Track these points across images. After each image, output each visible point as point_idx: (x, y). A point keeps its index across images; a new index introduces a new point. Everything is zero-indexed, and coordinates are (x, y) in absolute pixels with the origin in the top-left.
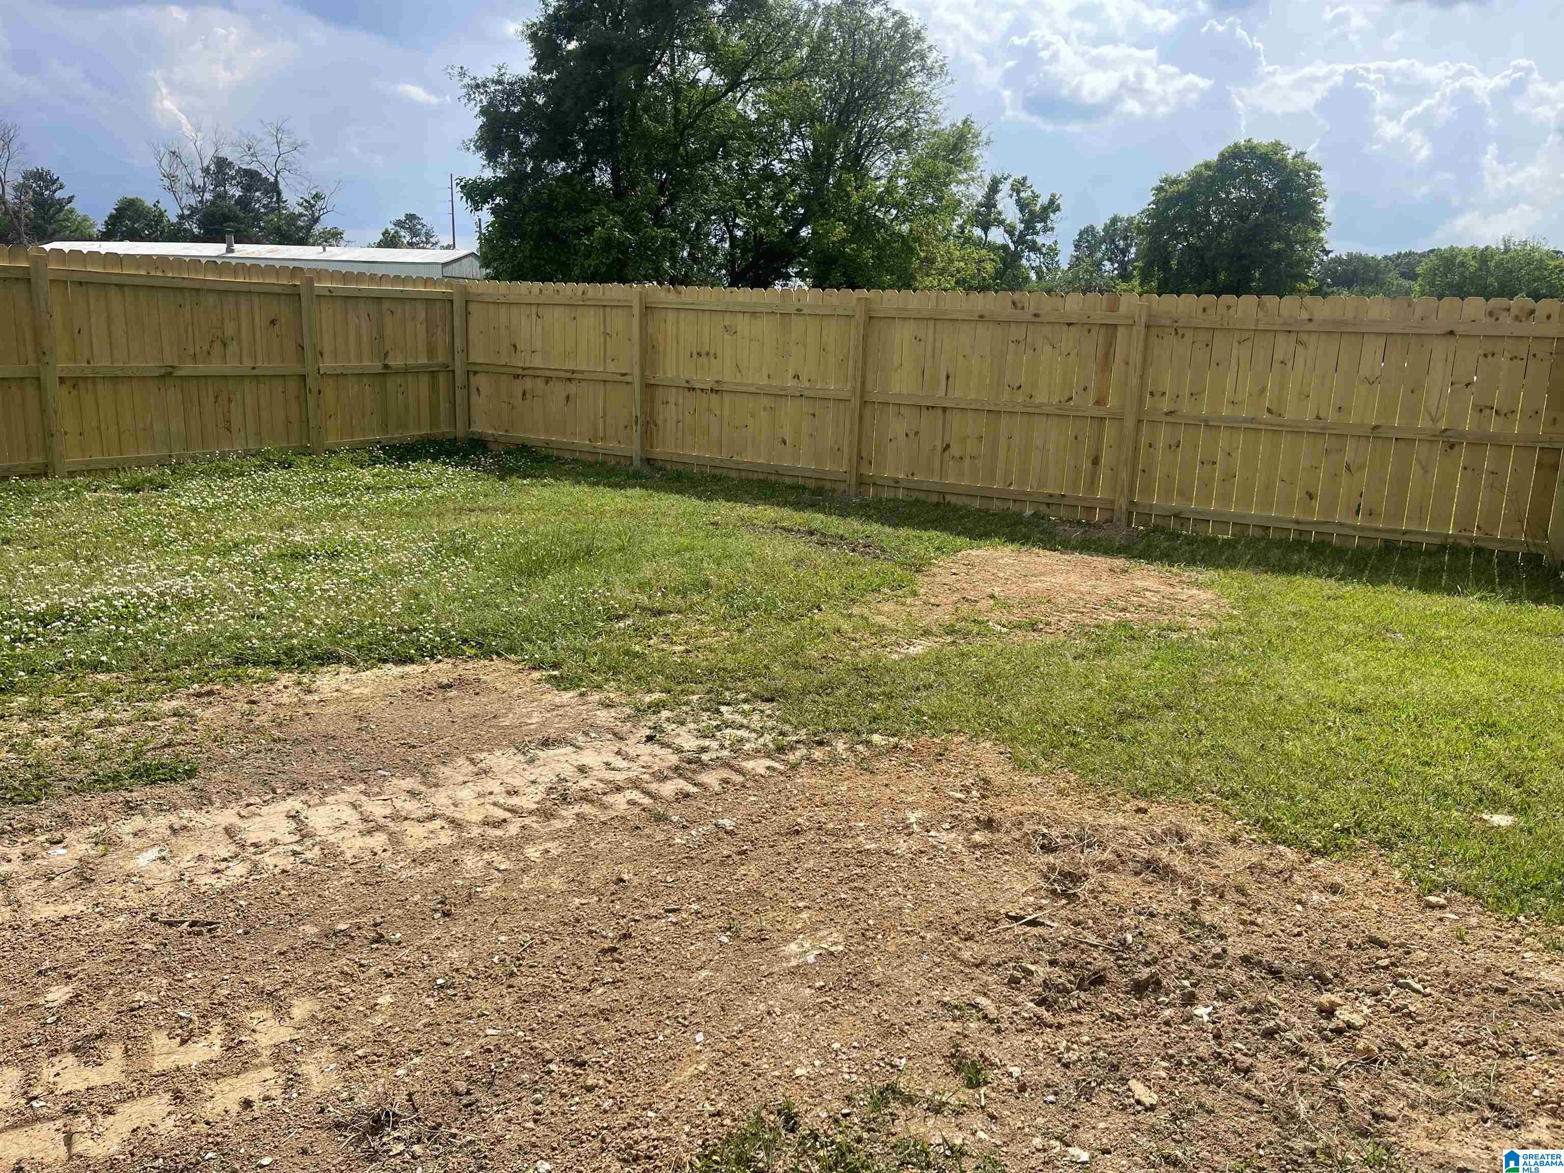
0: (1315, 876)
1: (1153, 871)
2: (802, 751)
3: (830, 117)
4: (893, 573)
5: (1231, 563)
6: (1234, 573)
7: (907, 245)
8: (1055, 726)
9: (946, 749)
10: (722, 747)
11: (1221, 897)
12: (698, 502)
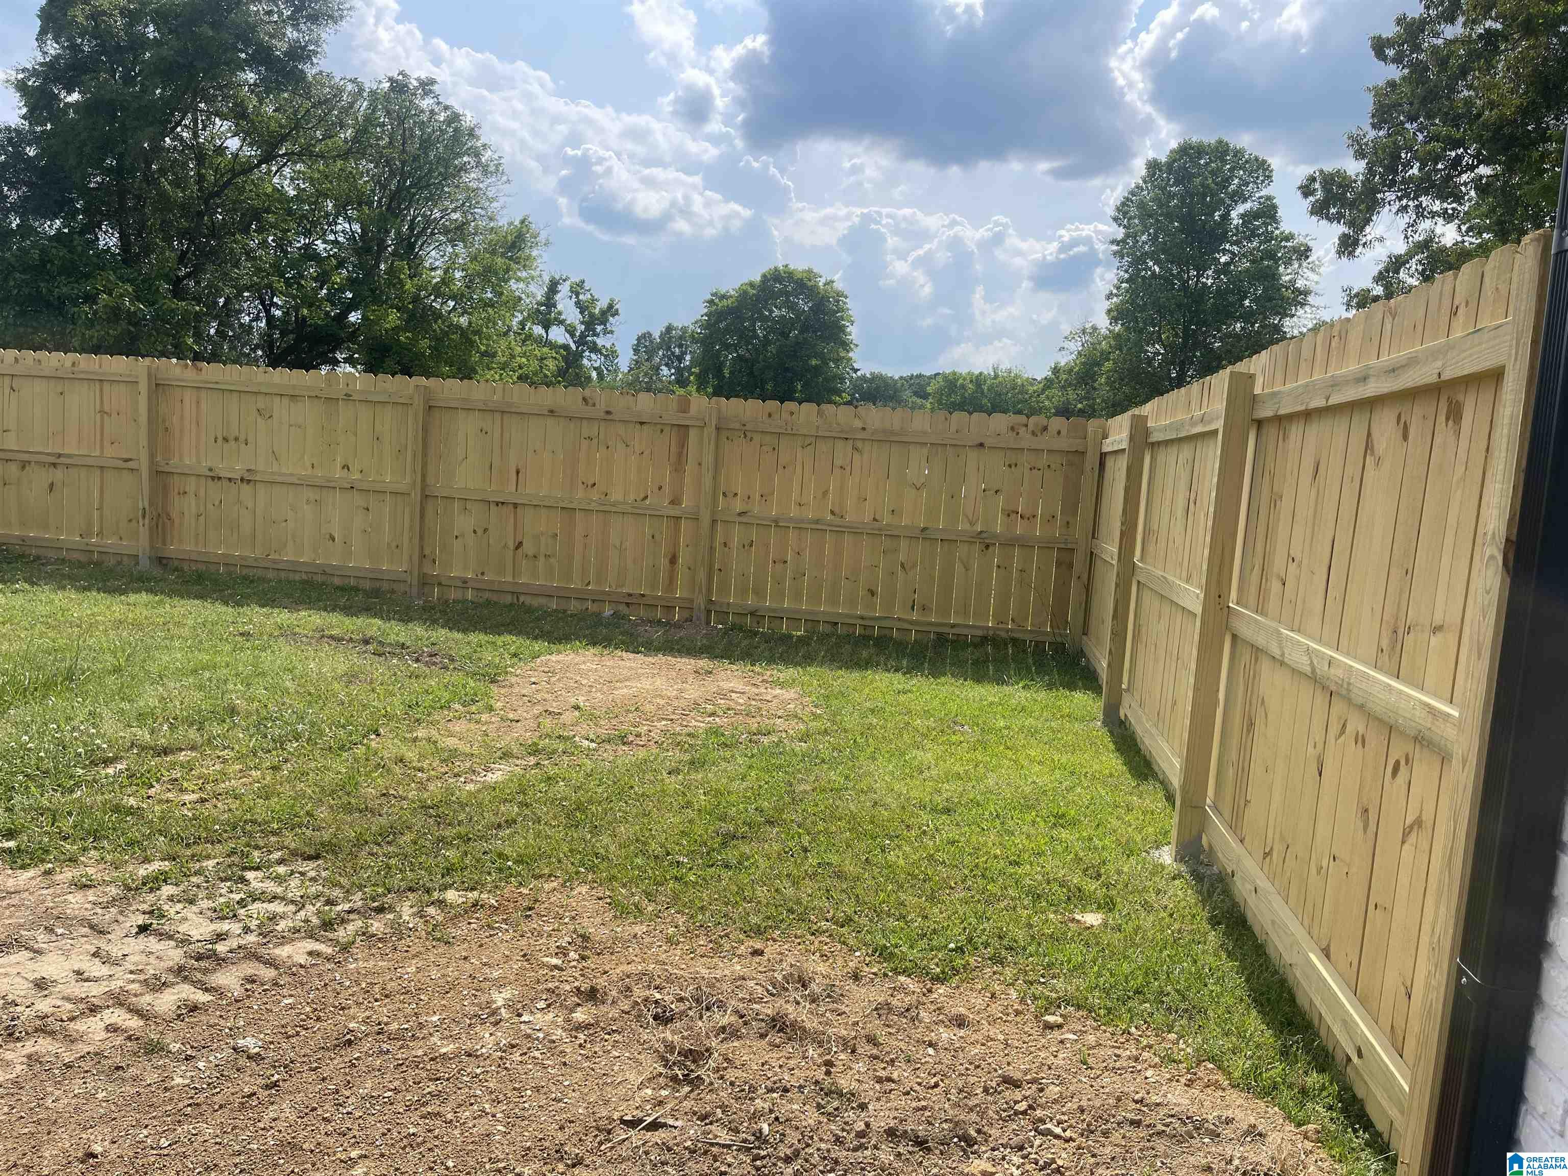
0: (939, 1009)
1: (780, 1031)
2: (357, 924)
3: (380, 201)
4: (464, 686)
5: (808, 660)
6: (811, 670)
7: (467, 337)
8: (656, 857)
9: (536, 901)
10: (247, 930)
11: (853, 1052)
12: (223, 609)
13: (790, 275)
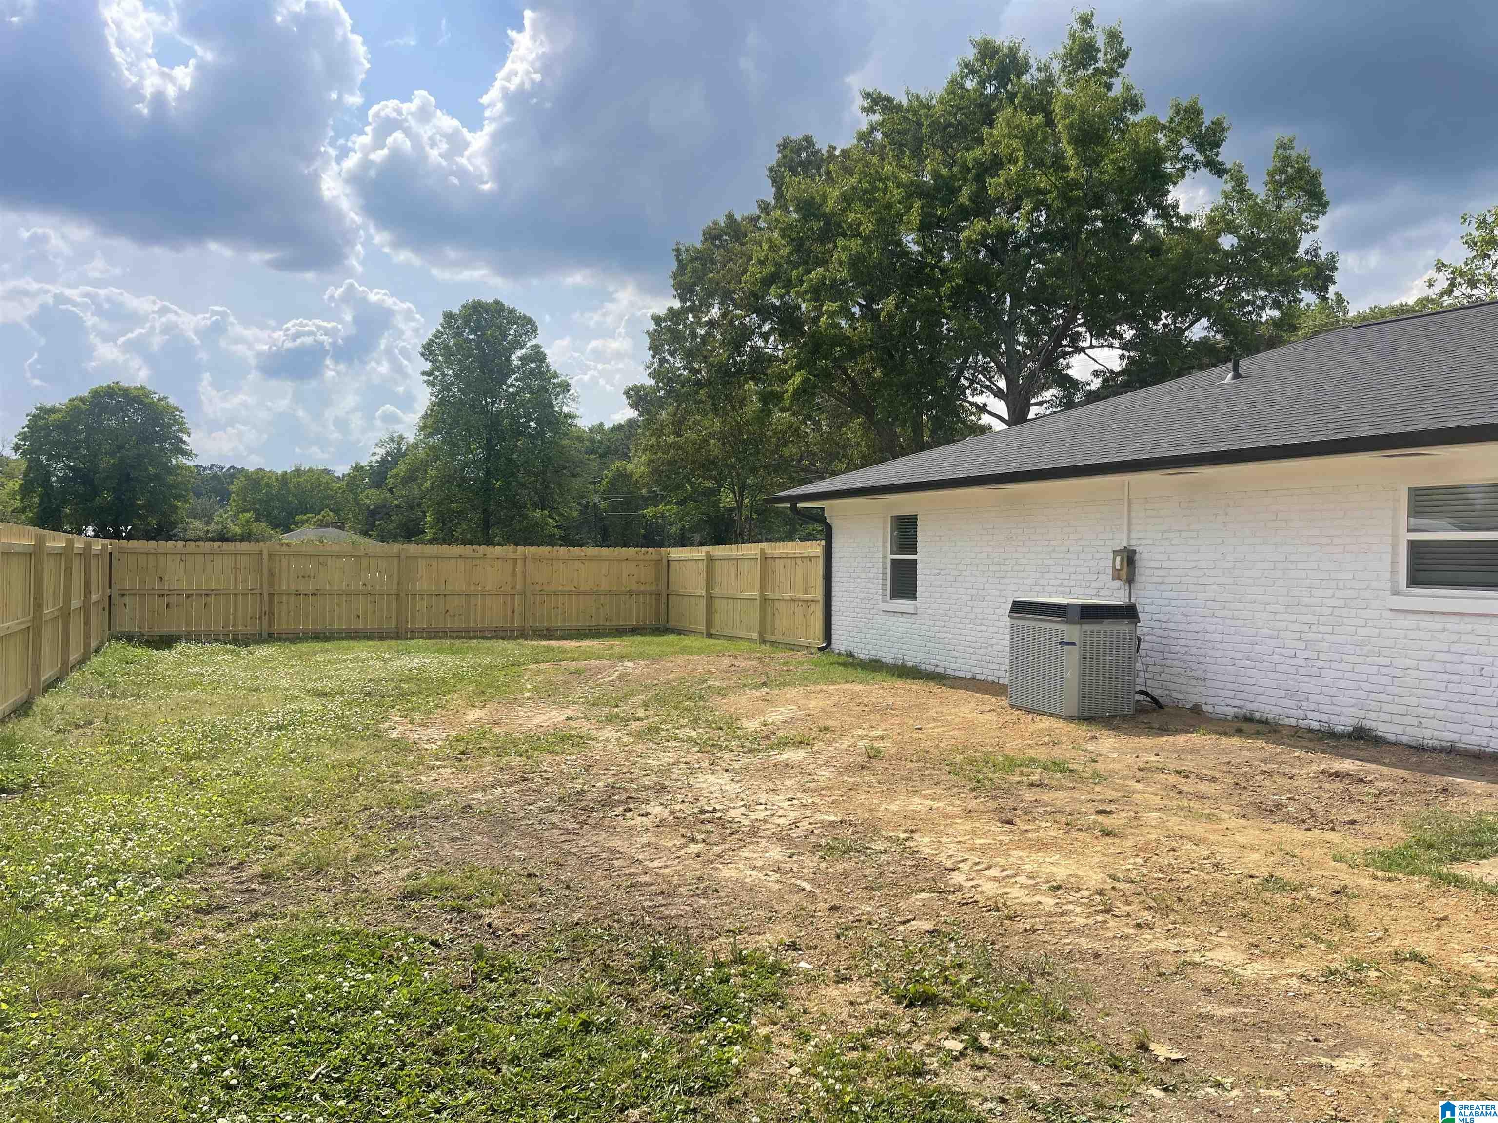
13: (126, 392)
